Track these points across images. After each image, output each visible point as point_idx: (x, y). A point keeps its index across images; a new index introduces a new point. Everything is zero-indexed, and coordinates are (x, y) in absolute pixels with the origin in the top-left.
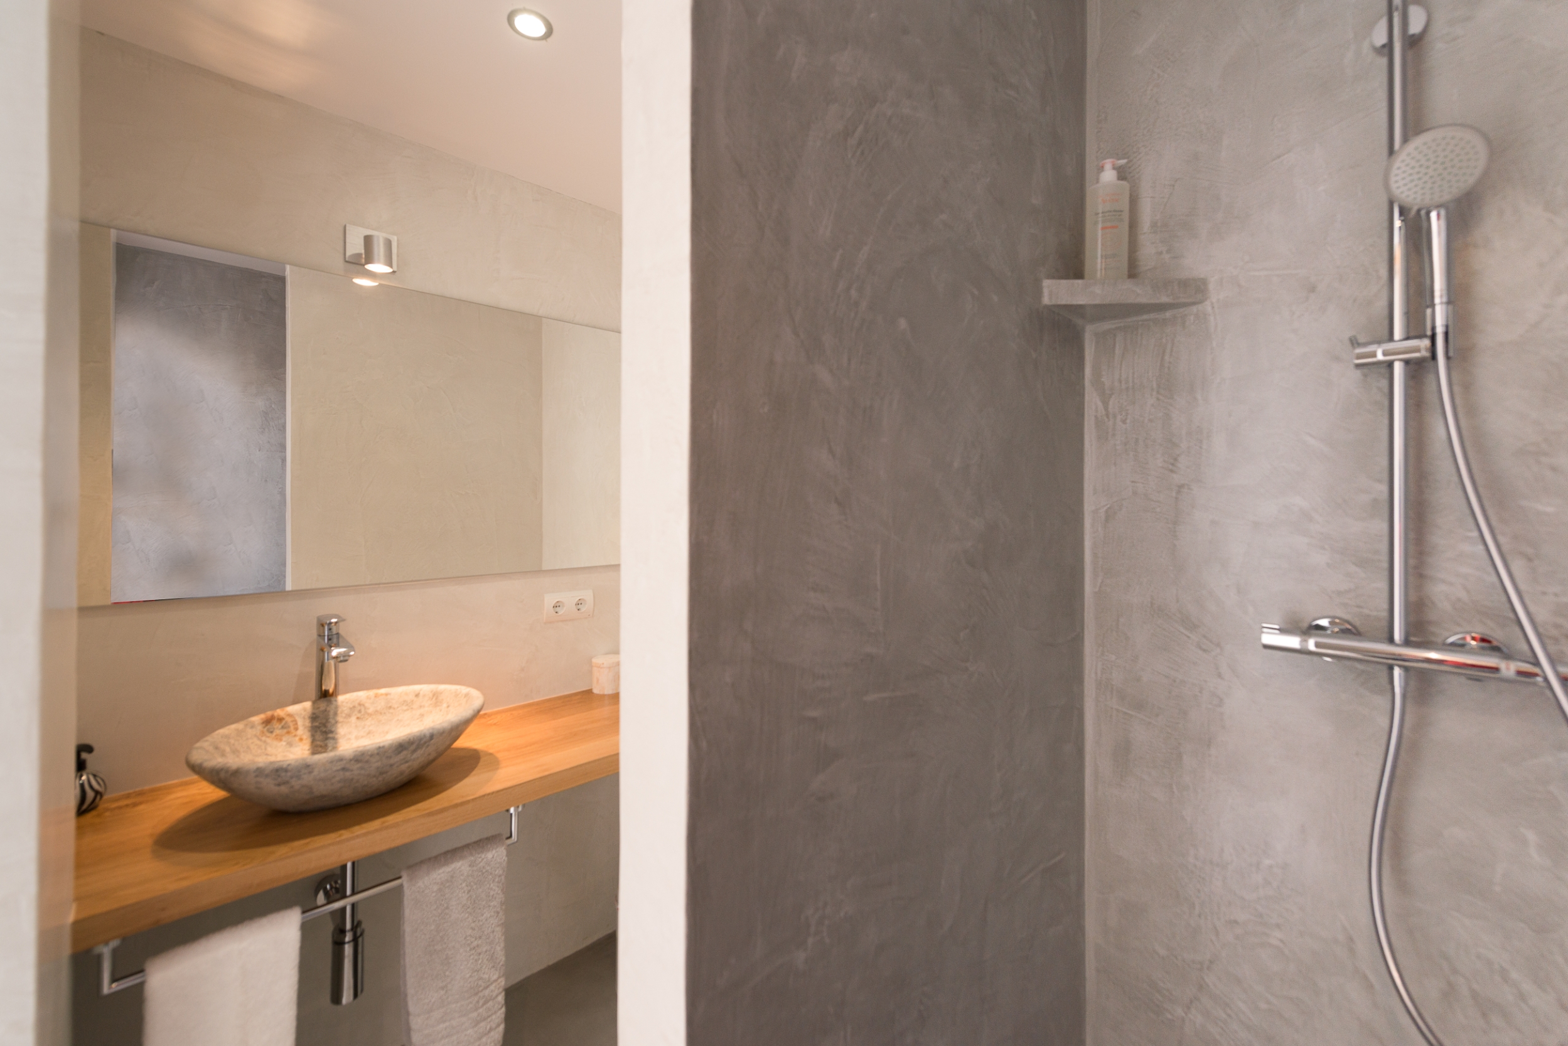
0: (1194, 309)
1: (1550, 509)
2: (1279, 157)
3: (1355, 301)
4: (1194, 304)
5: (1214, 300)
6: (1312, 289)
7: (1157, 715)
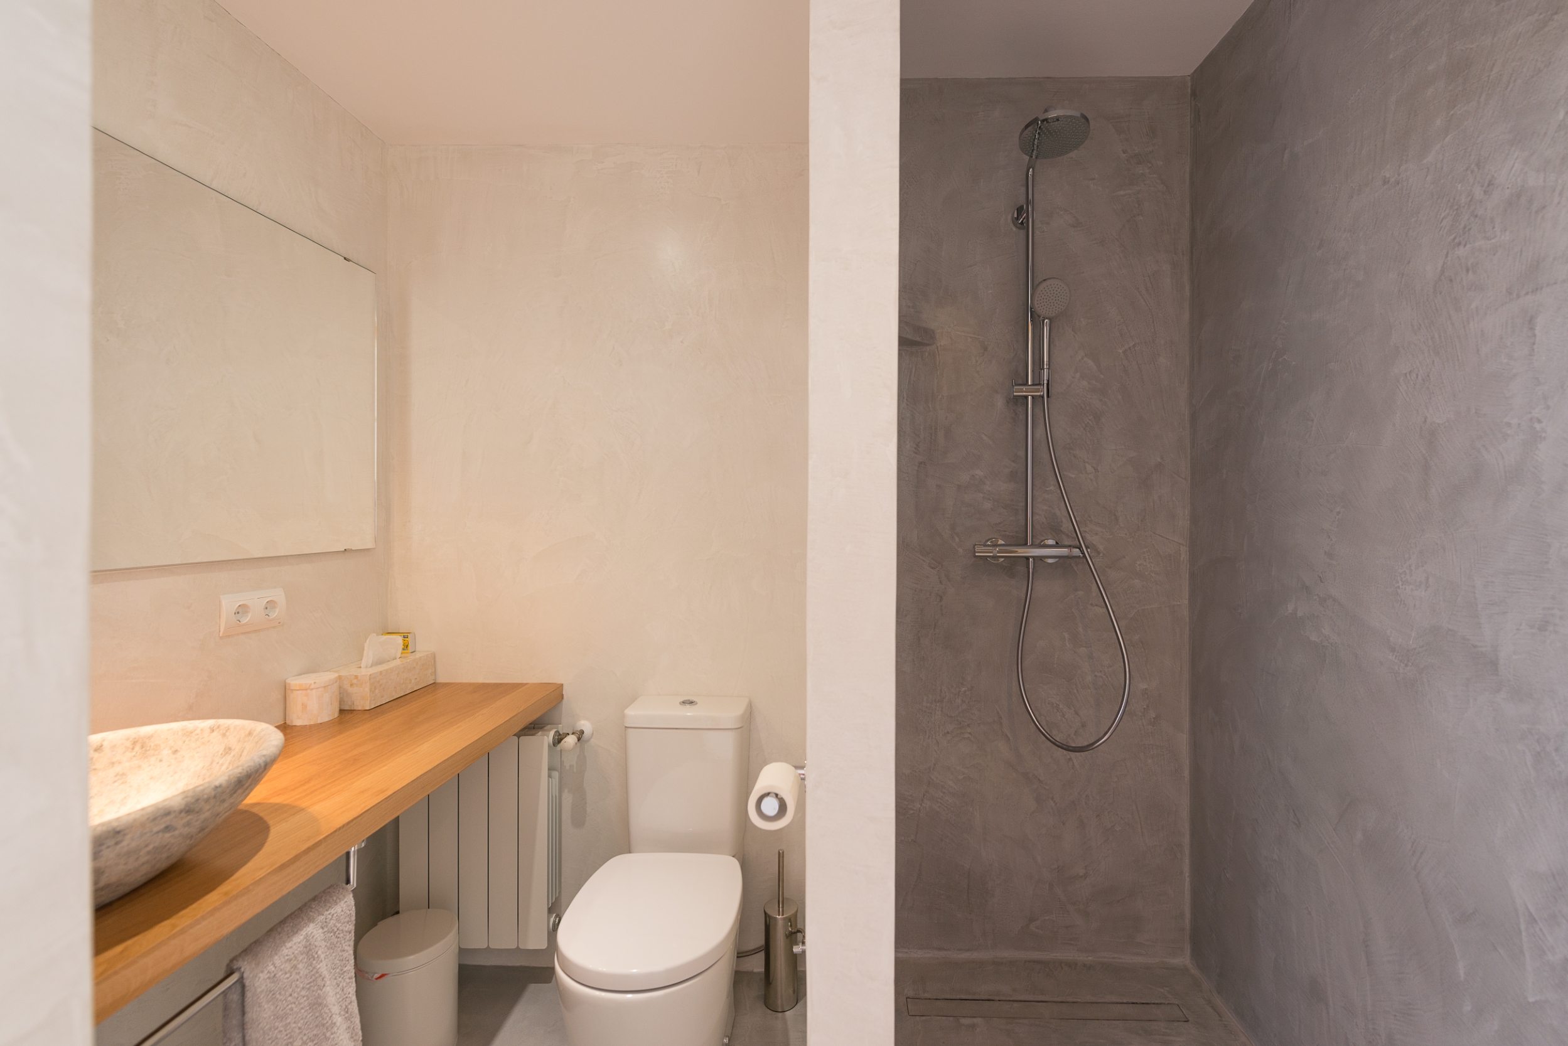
0: (928, 348)
1: (1073, 476)
2: (971, 266)
3: (1004, 359)
4: (928, 345)
5: (939, 345)
6: (985, 349)
7: (906, 616)
